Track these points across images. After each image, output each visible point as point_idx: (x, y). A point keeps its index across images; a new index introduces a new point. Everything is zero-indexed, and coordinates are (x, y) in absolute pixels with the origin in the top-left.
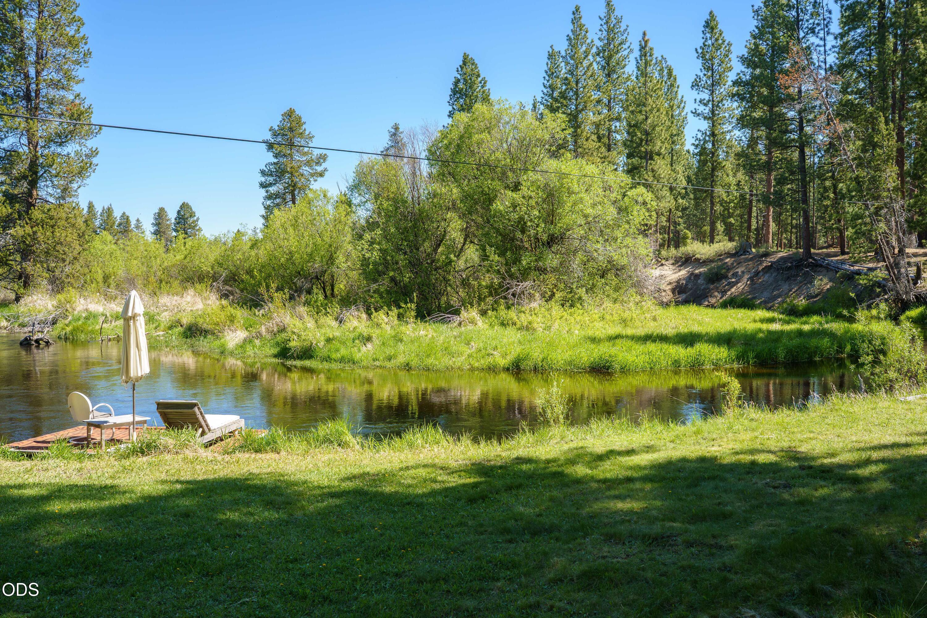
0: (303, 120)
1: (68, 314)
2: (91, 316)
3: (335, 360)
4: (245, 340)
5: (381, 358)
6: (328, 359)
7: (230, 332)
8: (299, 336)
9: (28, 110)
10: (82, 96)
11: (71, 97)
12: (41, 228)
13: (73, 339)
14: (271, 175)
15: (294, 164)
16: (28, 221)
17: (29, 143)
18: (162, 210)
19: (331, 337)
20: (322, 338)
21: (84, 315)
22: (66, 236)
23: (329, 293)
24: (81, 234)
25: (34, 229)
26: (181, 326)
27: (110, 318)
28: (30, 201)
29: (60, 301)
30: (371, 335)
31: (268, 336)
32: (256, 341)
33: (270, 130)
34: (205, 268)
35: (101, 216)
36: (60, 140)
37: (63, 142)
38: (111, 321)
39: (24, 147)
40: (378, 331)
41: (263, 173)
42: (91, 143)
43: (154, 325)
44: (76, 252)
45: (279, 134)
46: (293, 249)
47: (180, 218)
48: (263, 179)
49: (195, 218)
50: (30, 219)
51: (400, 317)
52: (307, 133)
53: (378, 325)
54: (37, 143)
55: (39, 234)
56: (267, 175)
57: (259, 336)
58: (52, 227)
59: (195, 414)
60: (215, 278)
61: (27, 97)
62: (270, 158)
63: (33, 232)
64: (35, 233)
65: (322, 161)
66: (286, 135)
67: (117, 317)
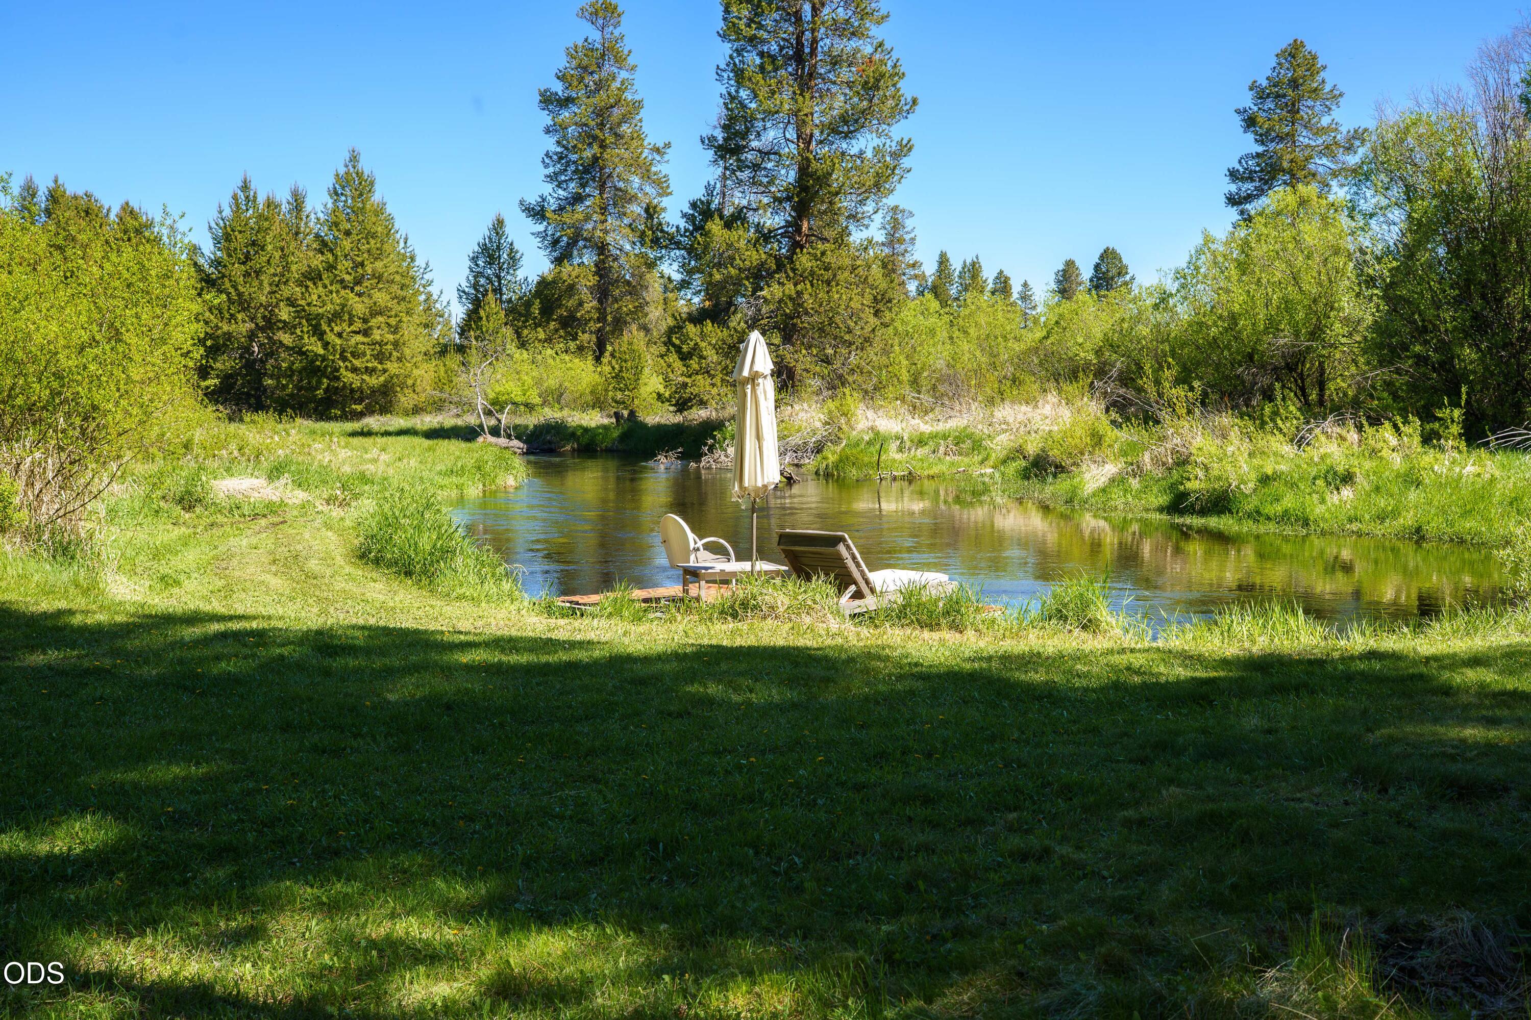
0: (1320, 62)
1: (842, 436)
2: (879, 440)
3: (1269, 518)
4: (1112, 480)
5: (1367, 517)
6: (1256, 515)
7: (1092, 466)
8: (1207, 469)
9: (798, 78)
10: (887, 46)
11: (868, 50)
12: (808, 286)
13: (839, 476)
14: (1252, 179)
15: (1299, 155)
16: (791, 275)
17: (799, 137)
18: (1070, 264)
19: (1270, 472)
20: (1253, 476)
21: (867, 438)
22: (851, 299)
23: (1313, 396)
24: (879, 297)
25: (799, 287)
26: (1024, 457)
27: (908, 444)
28: (798, 238)
29: (830, 412)
30: (1352, 470)
31: (1159, 473)
32: (1131, 480)
33: (1251, 89)
34: (1082, 355)
35: (960, 277)
36: (846, 128)
37: (851, 132)
38: (909, 449)
39: (791, 145)
40: (1368, 465)
41: (1233, 175)
42: (899, 131)
43: (980, 457)
44: (868, 329)
45: (1268, 96)
46: (1236, 308)
47: (1099, 279)
48: (1233, 188)
49: (1128, 278)
50: (794, 270)
51: (1428, 439)
52: (1327, 88)
53: (1374, 453)
54: (812, 135)
55: (806, 296)
56: (1243, 179)
57: (1137, 471)
58: (828, 283)
59: (840, 558)
60: (1101, 372)
61: (799, 57)
62: (1249, 144)
63: (797, 292)
64: (799, 294)
65: (1357, 143)
66: (1284, 96)
67: (920, 442)
